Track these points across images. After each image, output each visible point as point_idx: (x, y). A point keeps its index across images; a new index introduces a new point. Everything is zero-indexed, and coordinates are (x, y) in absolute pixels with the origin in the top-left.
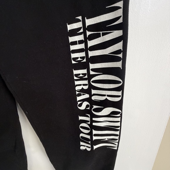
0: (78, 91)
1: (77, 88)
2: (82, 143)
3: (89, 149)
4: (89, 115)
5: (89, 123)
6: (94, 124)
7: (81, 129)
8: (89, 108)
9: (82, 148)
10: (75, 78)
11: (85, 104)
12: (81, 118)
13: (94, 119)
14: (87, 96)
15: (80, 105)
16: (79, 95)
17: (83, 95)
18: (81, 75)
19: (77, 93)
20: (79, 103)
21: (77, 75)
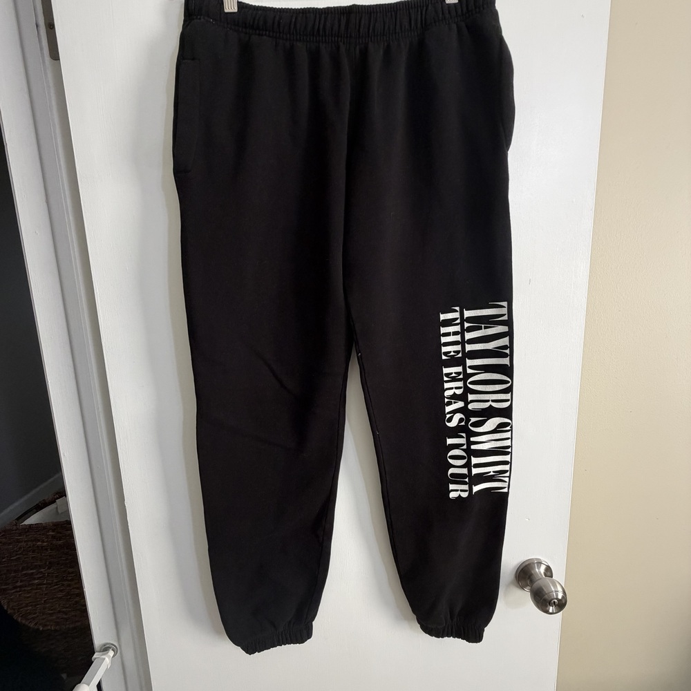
0: (447, 398)
1: (448, 393)
2: (452, 487)
3: (465, 495)
4: (464, 435)
5: (465, 447)
6: (473, 447)
7: (450, 461)
8: (463, 424)
9: (453, 495)
10: (445, 379)
11: (458, 416)
12: (450, 441)
13: (472, 439)
14: (460, 404)
15: (450, 420)
16: (449, 404)
17: (455, 403)
18: (454, 375)
19: (446, 400)
20: (448, 416)
21: (447, 375)
